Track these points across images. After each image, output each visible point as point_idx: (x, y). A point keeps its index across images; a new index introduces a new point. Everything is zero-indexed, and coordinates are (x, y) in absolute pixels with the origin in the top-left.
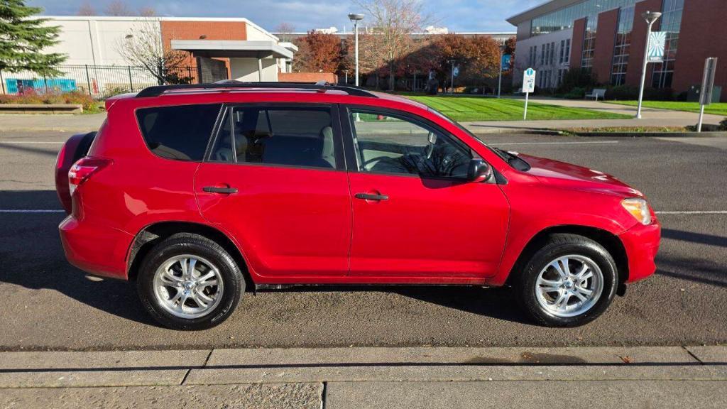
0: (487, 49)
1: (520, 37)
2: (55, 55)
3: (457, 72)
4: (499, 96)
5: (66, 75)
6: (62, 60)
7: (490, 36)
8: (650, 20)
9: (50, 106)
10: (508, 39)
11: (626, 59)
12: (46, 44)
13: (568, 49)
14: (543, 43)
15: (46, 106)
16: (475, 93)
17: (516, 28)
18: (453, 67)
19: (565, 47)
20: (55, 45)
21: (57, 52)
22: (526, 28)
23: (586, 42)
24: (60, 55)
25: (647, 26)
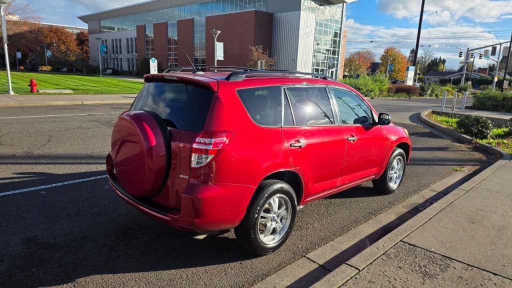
0: (63, 37)
1: (91, 32)
3: (50, 54)
4: (101, 76)
7: (64, 28)
8: (216, 35)
10: (79, 31)
11: (176, 55)
13: (132, 44)
14: (112, 38)
16: (65, 72)
17: (87, 24)
18: (46, 50)
19: (130, 42)
22: (95, 26)
23: (147, 42)
25: (214, 38)
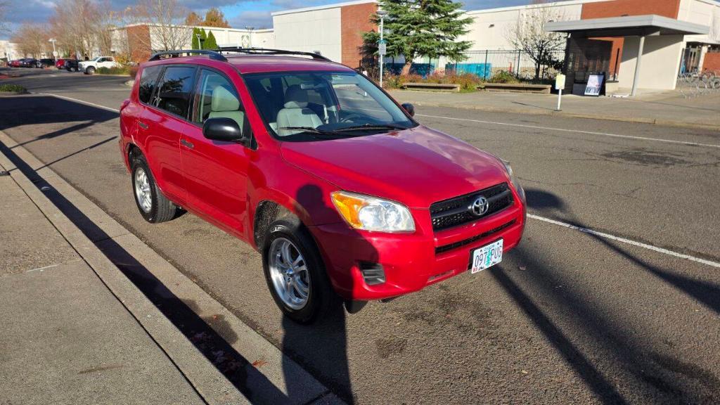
2: (463, 42)
5: (469, 59)
6: (467, 47)
9: (441, 85)
12: (460, 33)
15: (438, 85)
20: (467, 34)
21: (466, 40)
24: (468, 42)
